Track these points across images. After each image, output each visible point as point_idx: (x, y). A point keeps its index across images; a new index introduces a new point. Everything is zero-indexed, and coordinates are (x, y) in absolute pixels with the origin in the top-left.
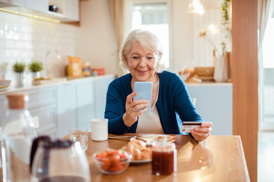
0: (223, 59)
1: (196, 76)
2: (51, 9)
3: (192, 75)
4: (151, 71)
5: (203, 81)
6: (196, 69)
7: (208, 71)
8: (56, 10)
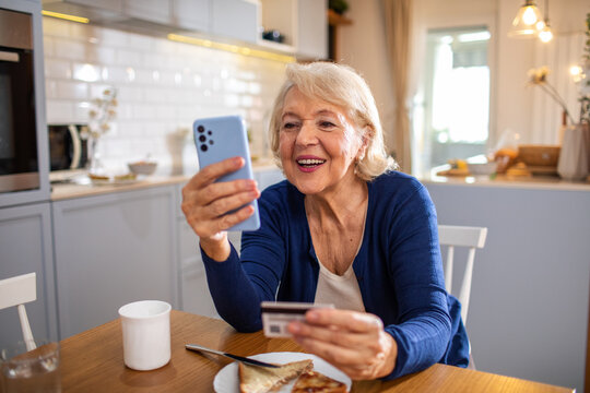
0: (580, 130)
1: (521, 165)
2: (268, 36)
3: (513, 162)
4: (336, 163)
5: (536, 175)
6: (522, 149)
7: (546, 156)
8: (281, 40)
